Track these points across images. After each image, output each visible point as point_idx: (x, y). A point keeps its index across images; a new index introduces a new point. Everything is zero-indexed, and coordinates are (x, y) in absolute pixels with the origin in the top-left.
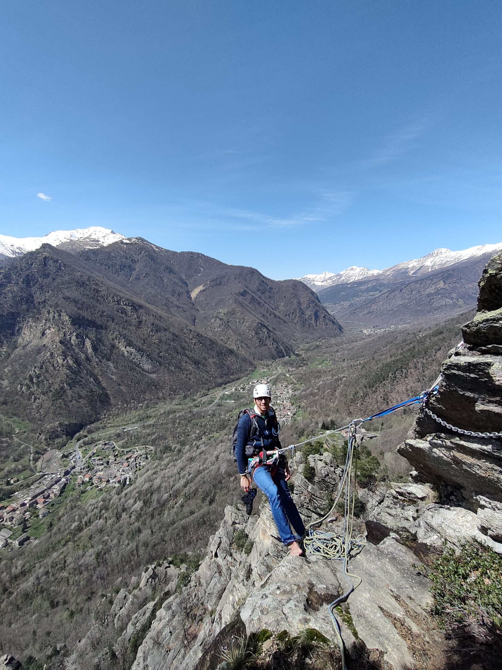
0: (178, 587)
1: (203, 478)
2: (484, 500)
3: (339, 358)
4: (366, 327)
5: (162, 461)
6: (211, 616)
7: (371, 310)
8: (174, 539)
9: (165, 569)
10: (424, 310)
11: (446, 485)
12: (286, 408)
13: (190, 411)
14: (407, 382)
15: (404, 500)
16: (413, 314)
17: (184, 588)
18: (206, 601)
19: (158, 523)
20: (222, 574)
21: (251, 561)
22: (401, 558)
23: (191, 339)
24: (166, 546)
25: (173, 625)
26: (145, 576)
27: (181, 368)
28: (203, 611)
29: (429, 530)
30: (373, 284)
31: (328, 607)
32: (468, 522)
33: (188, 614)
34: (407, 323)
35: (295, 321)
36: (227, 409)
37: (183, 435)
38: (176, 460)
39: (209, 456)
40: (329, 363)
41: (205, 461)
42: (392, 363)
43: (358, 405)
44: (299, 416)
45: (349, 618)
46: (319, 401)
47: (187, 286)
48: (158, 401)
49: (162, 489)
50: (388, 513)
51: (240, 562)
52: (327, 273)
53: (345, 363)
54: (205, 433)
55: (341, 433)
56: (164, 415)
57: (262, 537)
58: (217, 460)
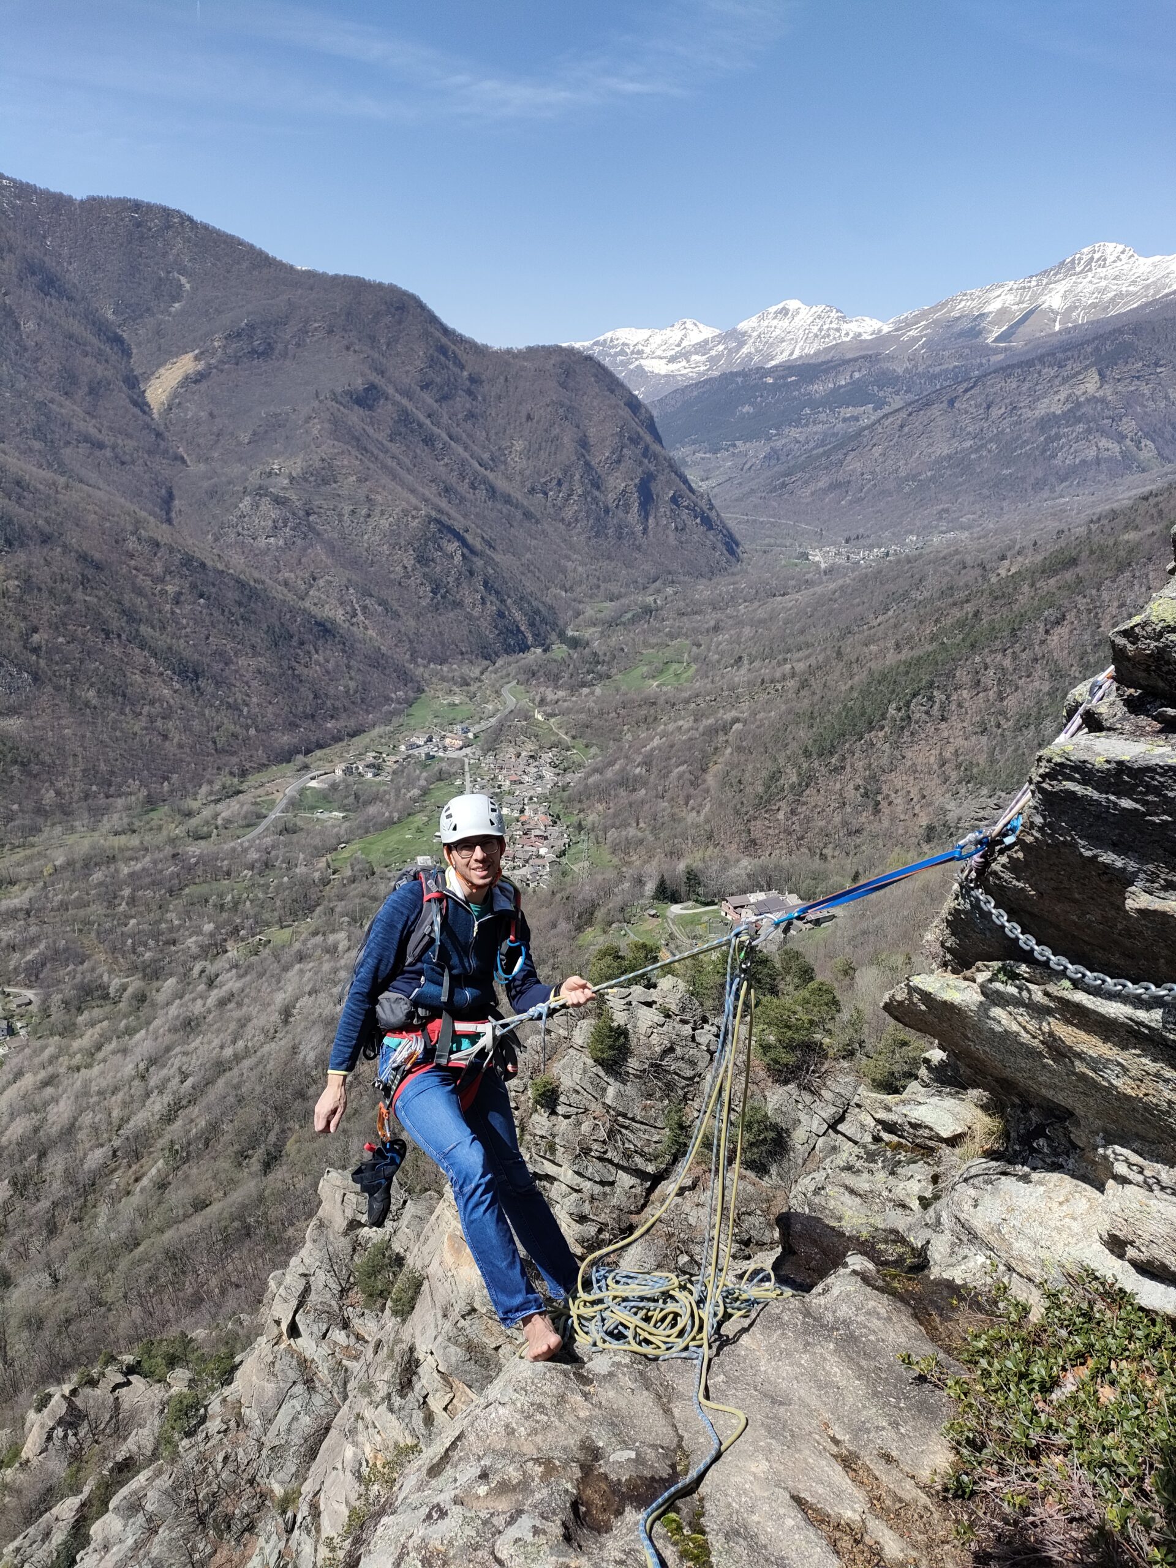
0: (163, 1441)
1: (237, 1087)
2: (1126, 1161)
3: (722, 654)
4: (820, 540)
5: (74, 1038)
6: (284, 1512)
7: (841, 477)
8: (140, 1296)
9: (114, 1390)
10: (1023, 479)
11: (1026, 1106)
12: (534, 833)
13: (174, 856)
14: (946, 734)
15: (899, 1145)
16: (985, 492)
17: (185, 1443)
18: (264, 1471)
19: (75, 1247)
20: (318, 1384)
21: (413, 1336)
22: (872, 1338)
23: (160, 580)
24: (112, 1319)
25: (153, 1555)
26: (37, 1423)
27: (124, 696)
28: (254, 1503)
29: (965, 1239)
30: (857, 375)
31: (640, 1517)
32: (1075, 1219)
33: (202, 1520)
34: (963, 528)
35: (568, 513)
36: (317, 841)
37: (151, 942)
38: (130, 1032)
39: (254, 1010)
40: (686, 670)
41: (243, 1026)
42: (902, 669)
43: (781, 816)
44: (577, 860)
45: (700, 1546)
46: (647, 807)
47: (127, 353)
48: (40, 820)
49: (81, 1135)
50: (847, 1187)
51: (379, 1345)
52: (689, 325)
53: (743, 671)
54: (236, 931)
55: (717, 912)
56: (67, 874)
57: (449, 1259)
58: (286, 1022)
